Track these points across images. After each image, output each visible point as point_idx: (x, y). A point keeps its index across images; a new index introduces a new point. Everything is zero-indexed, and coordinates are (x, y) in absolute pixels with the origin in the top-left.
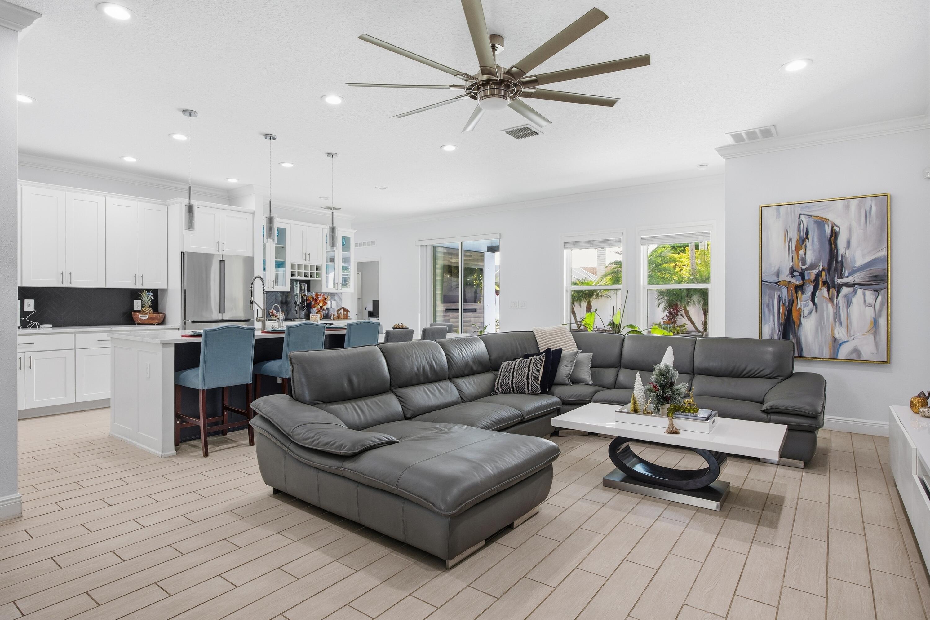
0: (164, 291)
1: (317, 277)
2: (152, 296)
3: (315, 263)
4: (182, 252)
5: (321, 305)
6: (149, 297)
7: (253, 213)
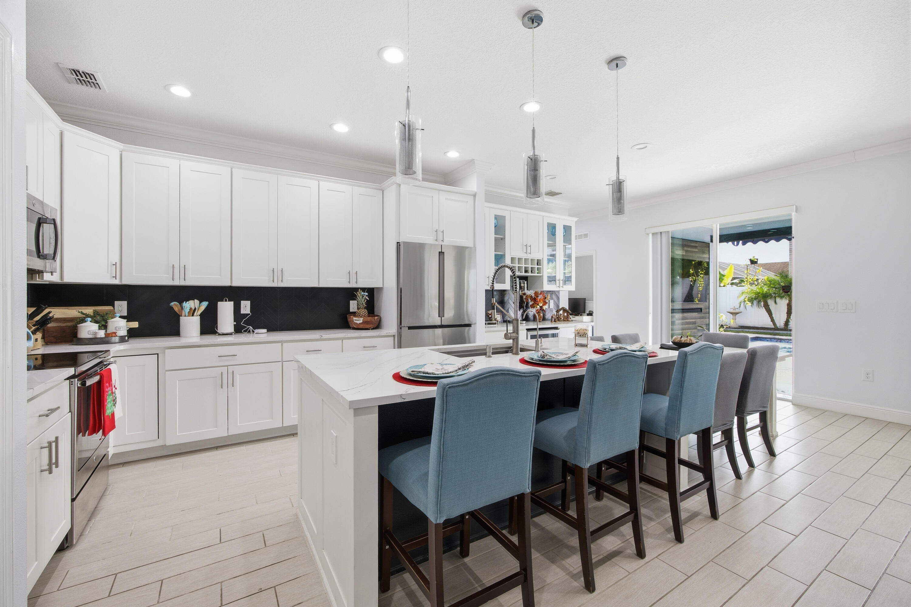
0: (380, 289)
1: (537, 273)
2: (367, 296)
3: (536, 256)
4: (397, 243)
5: (541, 305)
6: (364, 297)
7: (475, 196)
